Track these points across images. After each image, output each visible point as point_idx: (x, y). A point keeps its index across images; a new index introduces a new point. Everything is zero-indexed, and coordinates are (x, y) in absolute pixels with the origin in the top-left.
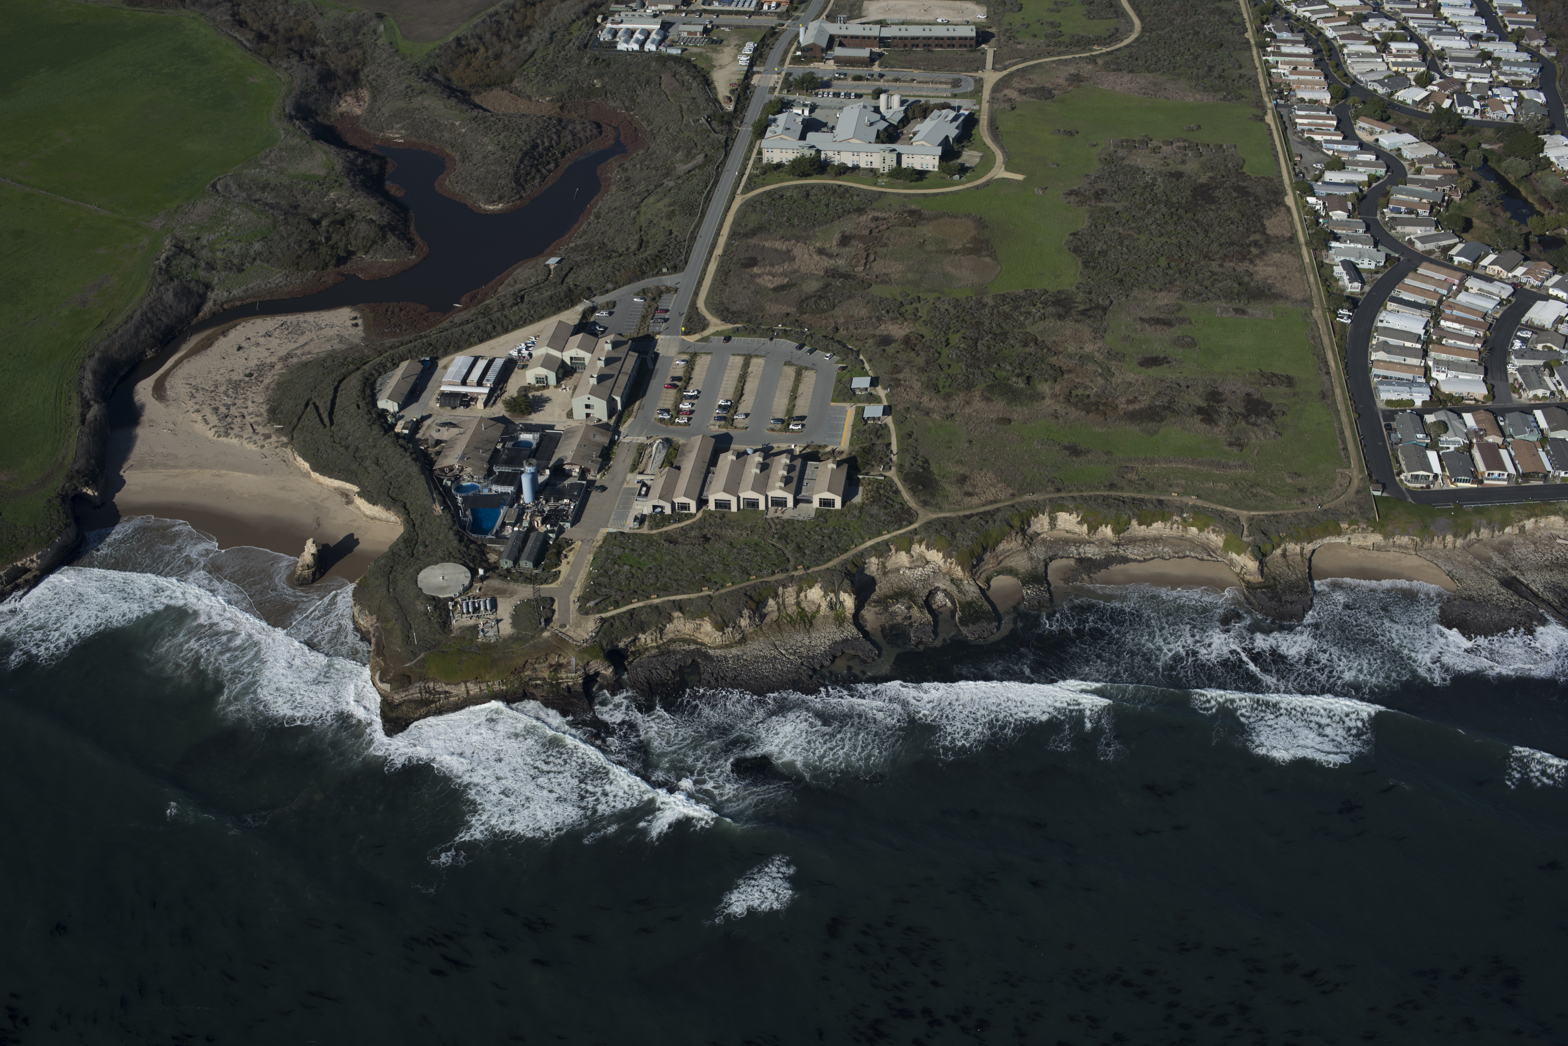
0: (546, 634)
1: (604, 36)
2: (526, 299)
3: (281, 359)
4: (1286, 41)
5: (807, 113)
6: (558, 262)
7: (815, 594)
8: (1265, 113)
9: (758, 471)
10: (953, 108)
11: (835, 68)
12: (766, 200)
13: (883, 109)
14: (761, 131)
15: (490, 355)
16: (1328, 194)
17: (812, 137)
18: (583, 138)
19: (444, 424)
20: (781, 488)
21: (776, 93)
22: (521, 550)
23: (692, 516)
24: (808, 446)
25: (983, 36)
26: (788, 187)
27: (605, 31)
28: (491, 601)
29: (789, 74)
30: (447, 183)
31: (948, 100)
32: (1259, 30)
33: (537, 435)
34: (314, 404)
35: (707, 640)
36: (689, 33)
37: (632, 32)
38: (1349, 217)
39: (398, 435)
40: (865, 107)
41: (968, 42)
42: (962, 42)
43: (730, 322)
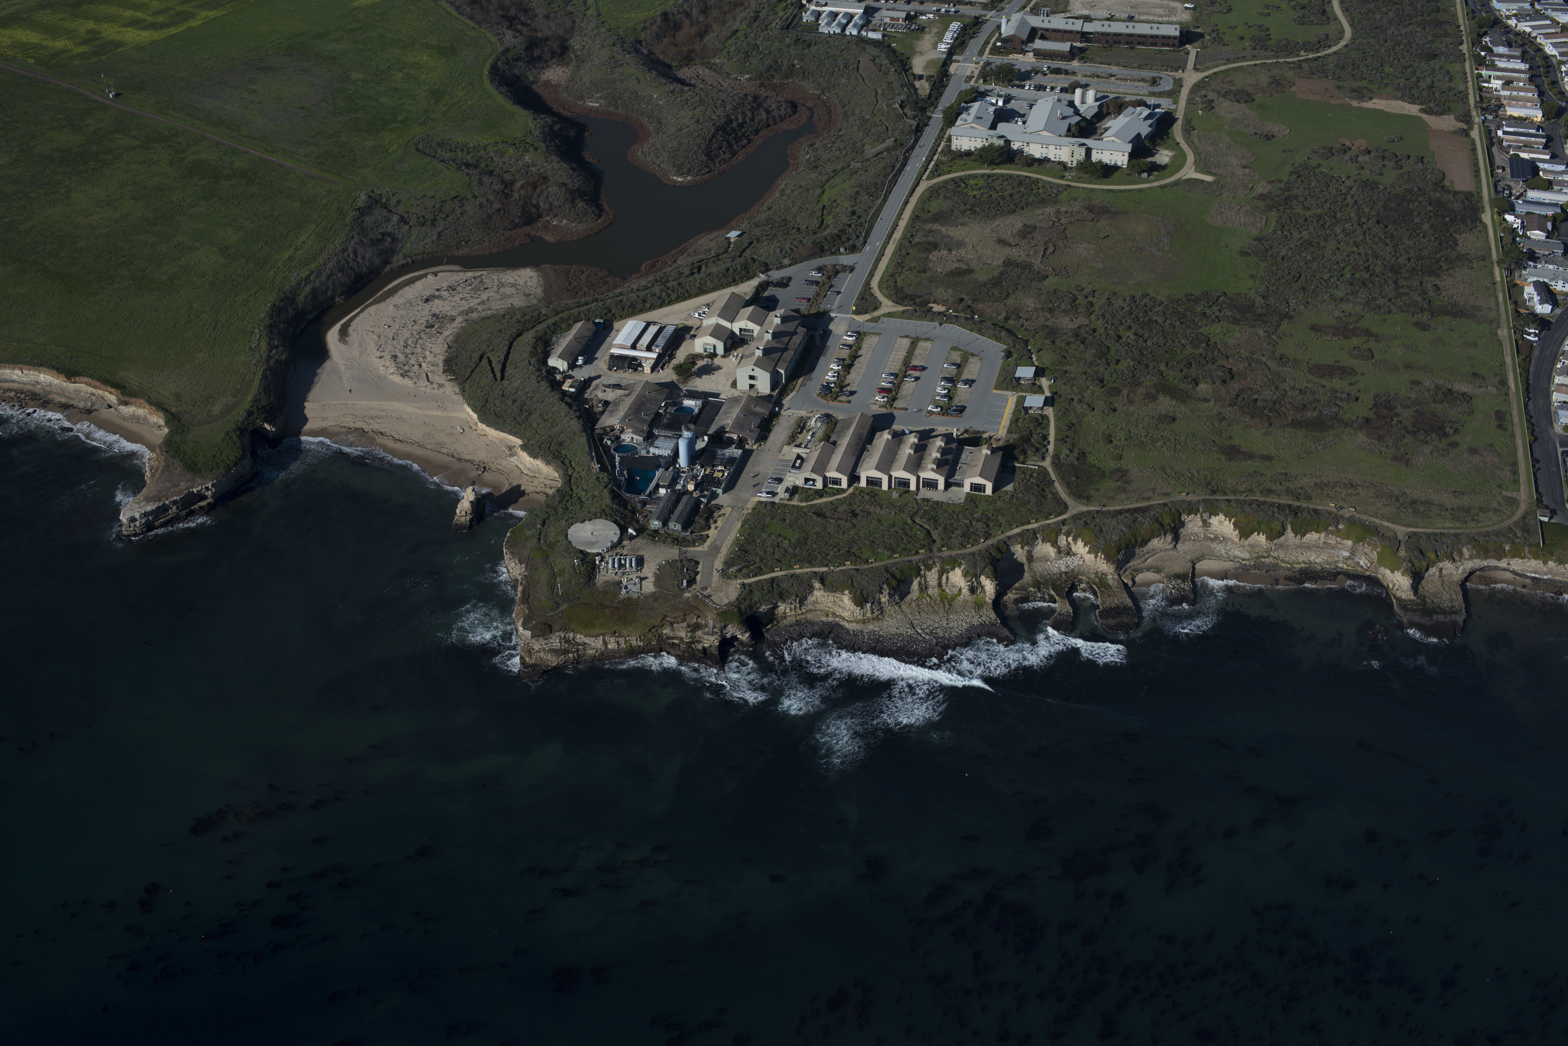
0: (687, 595)
1: (807, 17)
2: (703, 269)
3: (461, 313)
4: (1501, 56)
5: (1000, 103)
6: (739, 236)
7: (957, 578)
8: (1471, 129)
9: (912, 452)
10: (1148, 106)
11: (1034, 60)
12: (951, 187)
13: (1077, 103)
14: (951, 118)
15: (664, 321)
16: (1528, 213)
17: (1002, 127)
18: (777, 116)
19: (609, 386)
20: (933, 470)
21: (972, 83)
22: (671, 512)
23: (843, 491)
24: (966, 431)
25: (1187, 37)
26: (975, 176)
27: (809, 13)
28: (637, 559)
29: (988, 64)
30: (639, 153)
31: (1145, 98)
32: (1476, 42)
33: (699, 402)
34: (488, 358)
35: (846, 614)
36: (892, 19)
37: (835, 15)
38: (1547, 237)
39: (564, 393)
40: (1059, 100)
41: (1171, 41)
42: (1165, 41)
43: (901, 304)
